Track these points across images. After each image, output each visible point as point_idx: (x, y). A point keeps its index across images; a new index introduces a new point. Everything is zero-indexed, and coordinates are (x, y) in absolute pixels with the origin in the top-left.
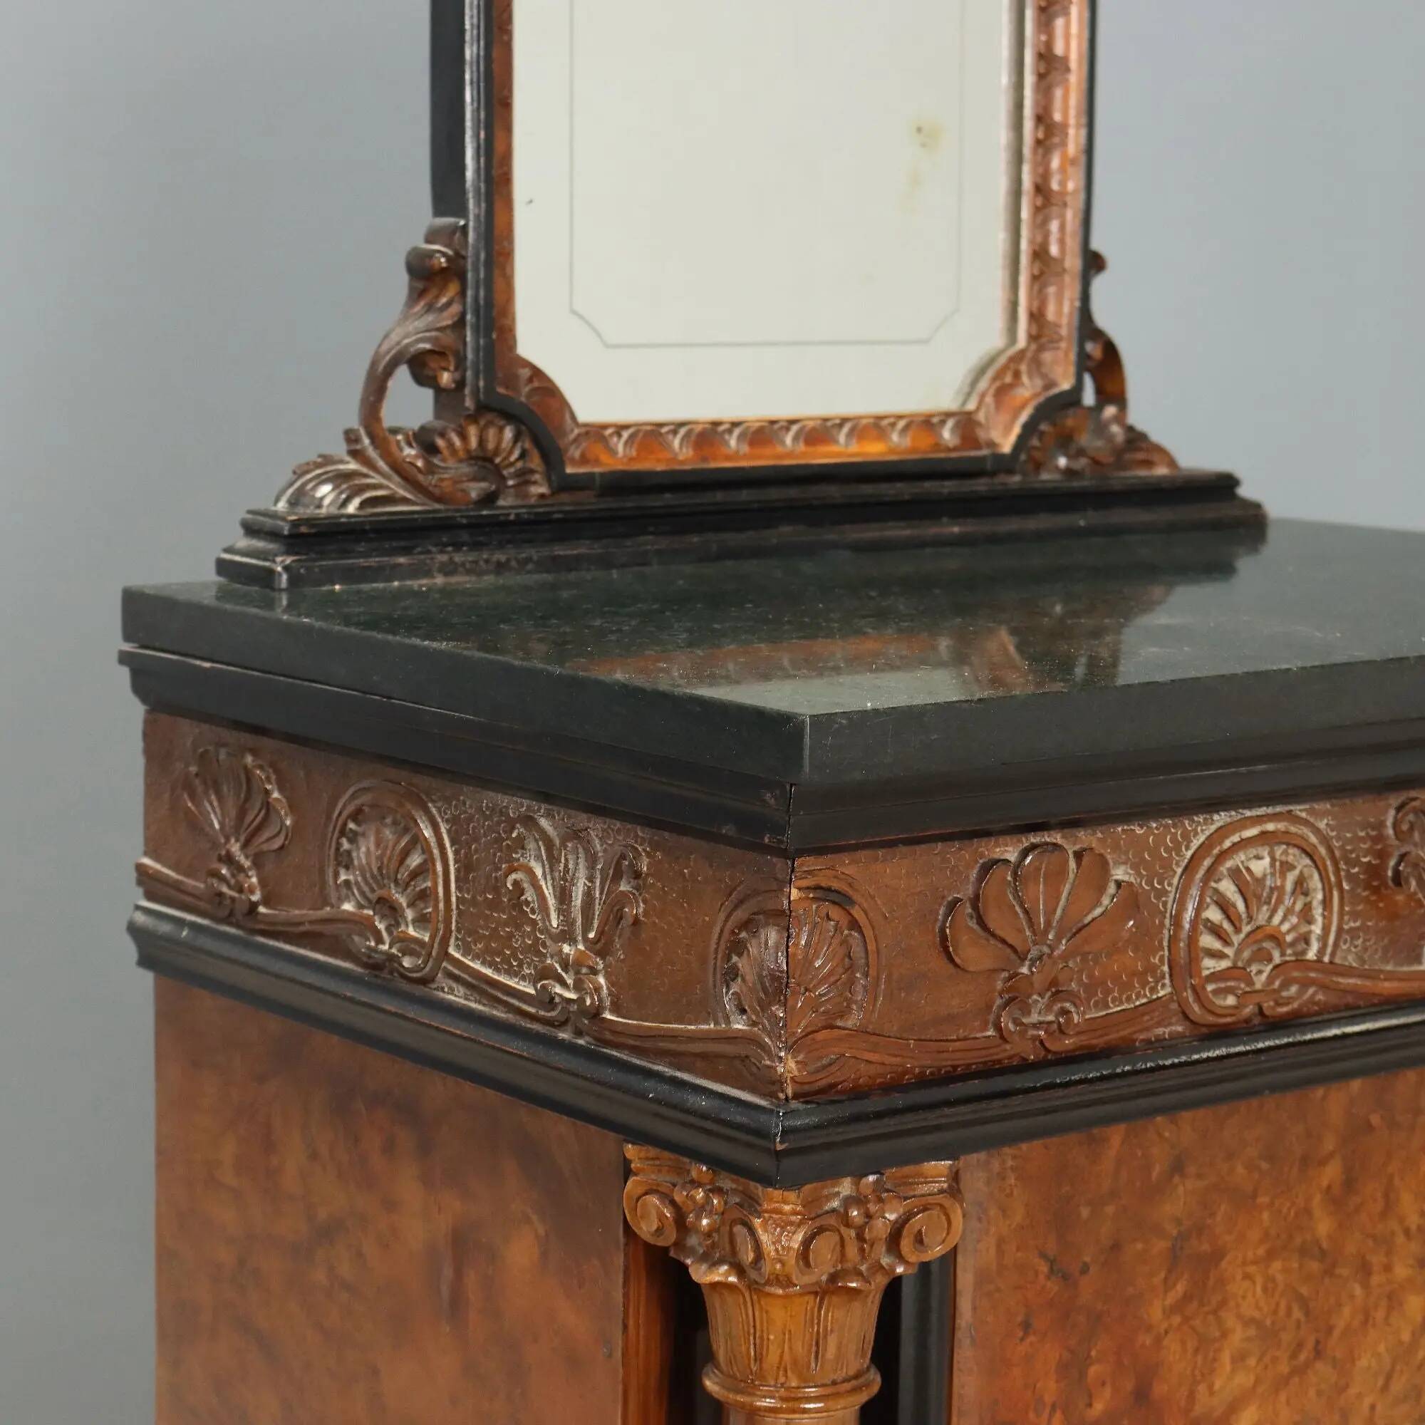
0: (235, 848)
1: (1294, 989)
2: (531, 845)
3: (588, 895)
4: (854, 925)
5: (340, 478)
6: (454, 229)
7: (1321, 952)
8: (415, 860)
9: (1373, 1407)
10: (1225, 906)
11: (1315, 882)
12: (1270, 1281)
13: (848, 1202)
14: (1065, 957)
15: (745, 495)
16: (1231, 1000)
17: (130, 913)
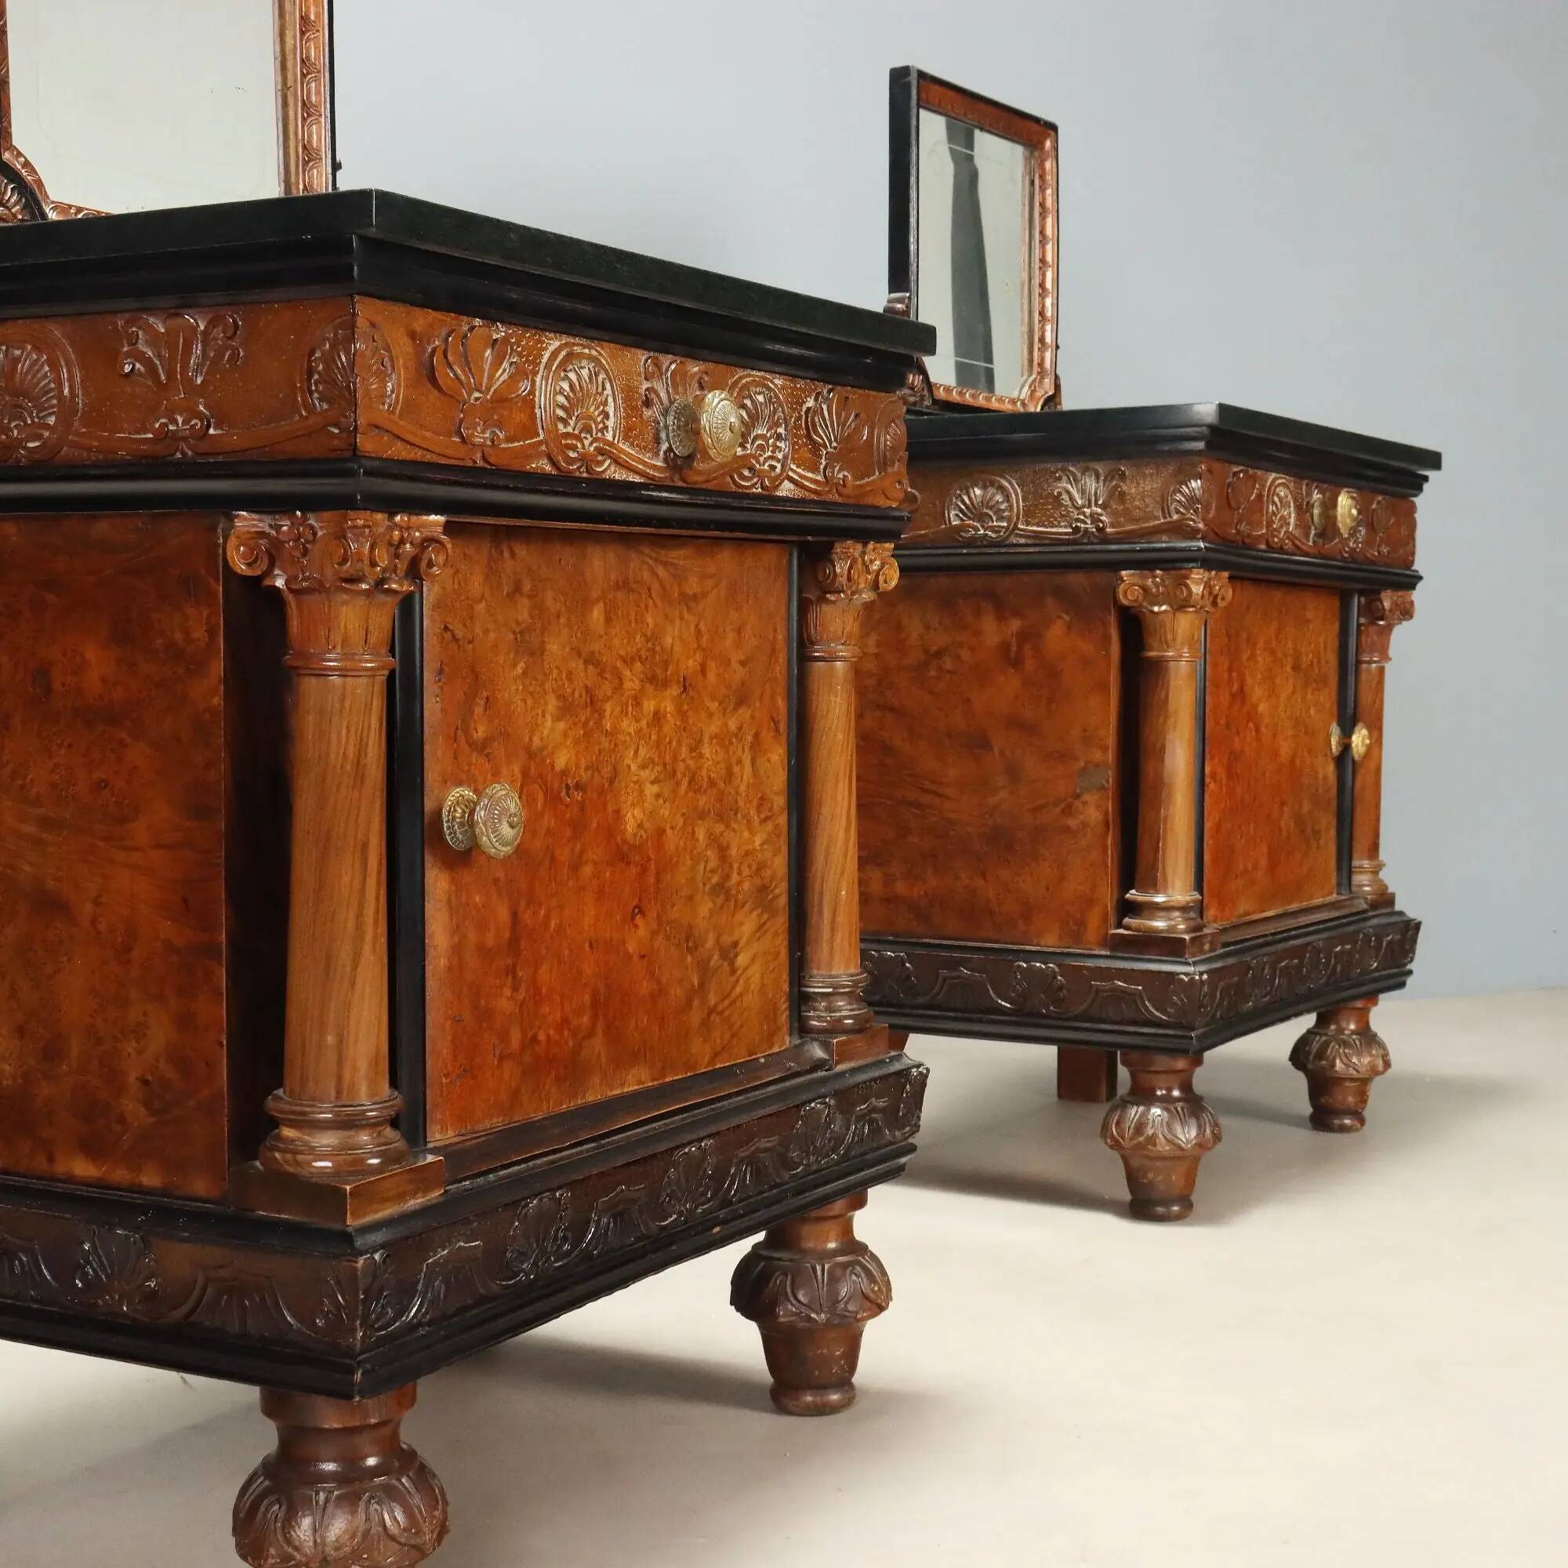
2: (1066, 478)
3: (1097, 489)
8: (999, 497)
9: (1283, 717)
10: (1276, 505)
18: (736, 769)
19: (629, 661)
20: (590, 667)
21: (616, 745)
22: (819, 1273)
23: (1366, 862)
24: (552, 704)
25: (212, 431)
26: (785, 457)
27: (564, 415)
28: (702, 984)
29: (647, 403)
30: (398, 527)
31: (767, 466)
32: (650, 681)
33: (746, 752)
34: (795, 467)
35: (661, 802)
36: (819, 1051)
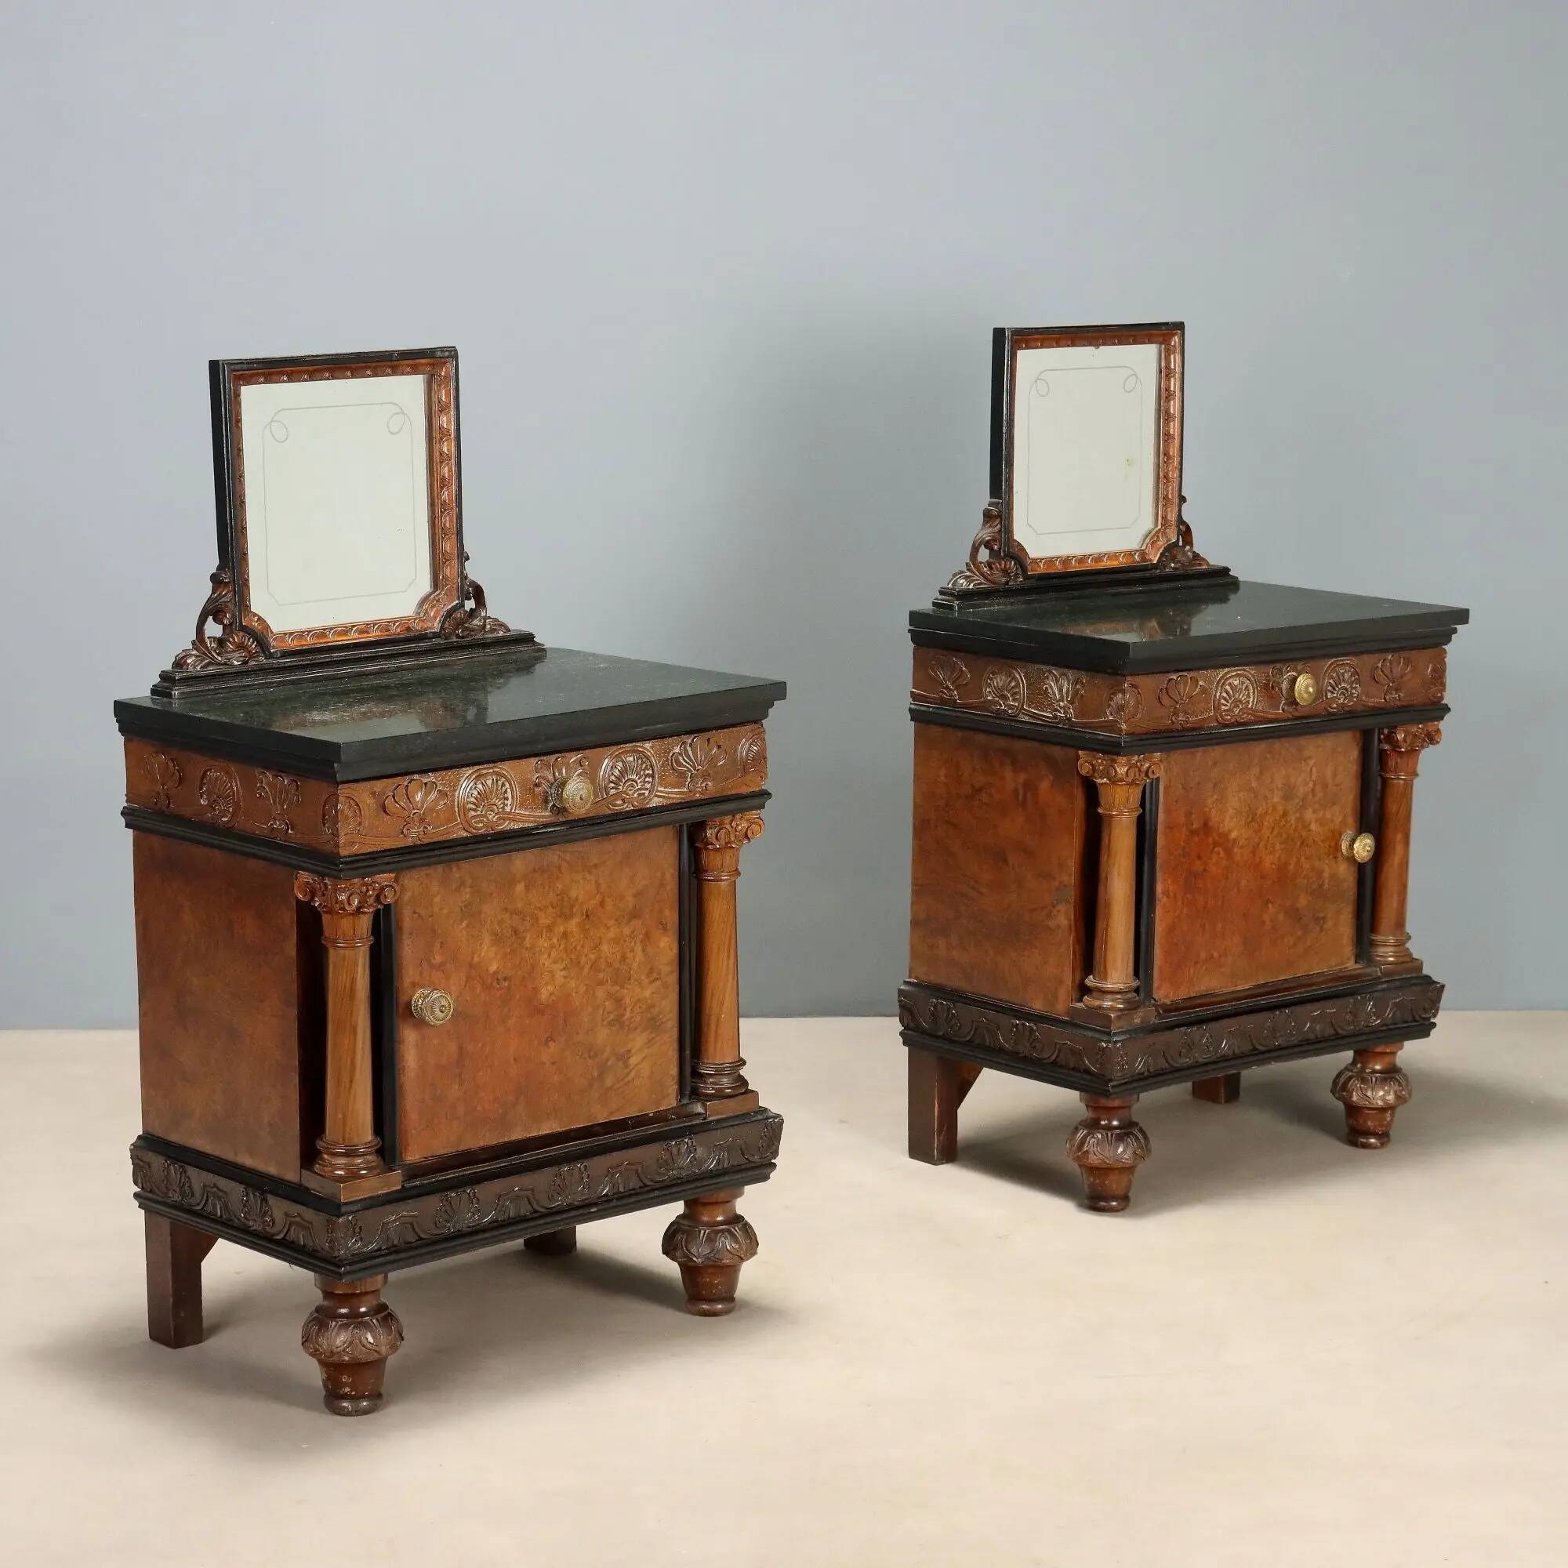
0: (949, 684)
1: (1245, 715)
2: (1050, 678)
3: (1068, 689)
4: (1139, 693)
5: (966, 577)
6: (998, 503)
7: (1252, 706)
8: (1013, 684)
9: (1268, 837)
10: (1227, 692)
11: (1251, 687)
12: (1240, 799)
13: (1137, 762)
14: (1188, 704)
15: (1076, 579)
16: (1229, 717)
17: (908, 706)
18: (629, 955)
19: (543, 909)
20: (514, 916)
21: (534, 954)
22: (702, 1235)
23: (1391, 938)
24: (487, 939)
25: (290, 831)
26: (653, 786)
27: (473, 807)
28: (601, 1075)
29: (537, 785)
30: (365, 884)
31: (635, 795)
32: (560, 916)
33: (638, 944)
34: (662, 789)
35: (568, 980)
36: (699, 1109)
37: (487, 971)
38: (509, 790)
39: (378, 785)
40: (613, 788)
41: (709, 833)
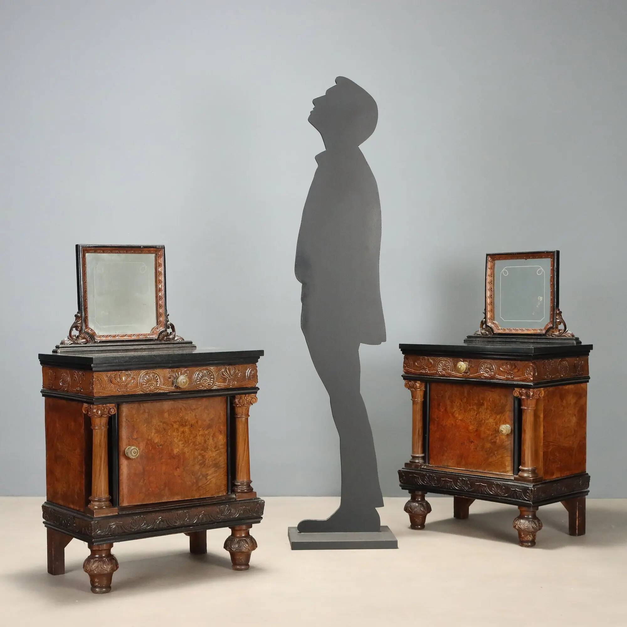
18: (207, 441)
19: (175, 422)
20: (164, 424)
21: (171, 437)
22: (235, 541)
24: (154, 431)
25: (82, 390)
26: (214, 382)
27: (145, 384)
28: (197, 481)
29: (170, 378)
30: (104, 407)
31: (207, 384)
32: (181, 425)
33: (211, 437)
34: (218, 383)
35: (184, 447)
36: (234, 496)
37: (154, 442)
38: (159, 379)
39: (109, 374)
40: (198, 381)
41: (236, 400)
